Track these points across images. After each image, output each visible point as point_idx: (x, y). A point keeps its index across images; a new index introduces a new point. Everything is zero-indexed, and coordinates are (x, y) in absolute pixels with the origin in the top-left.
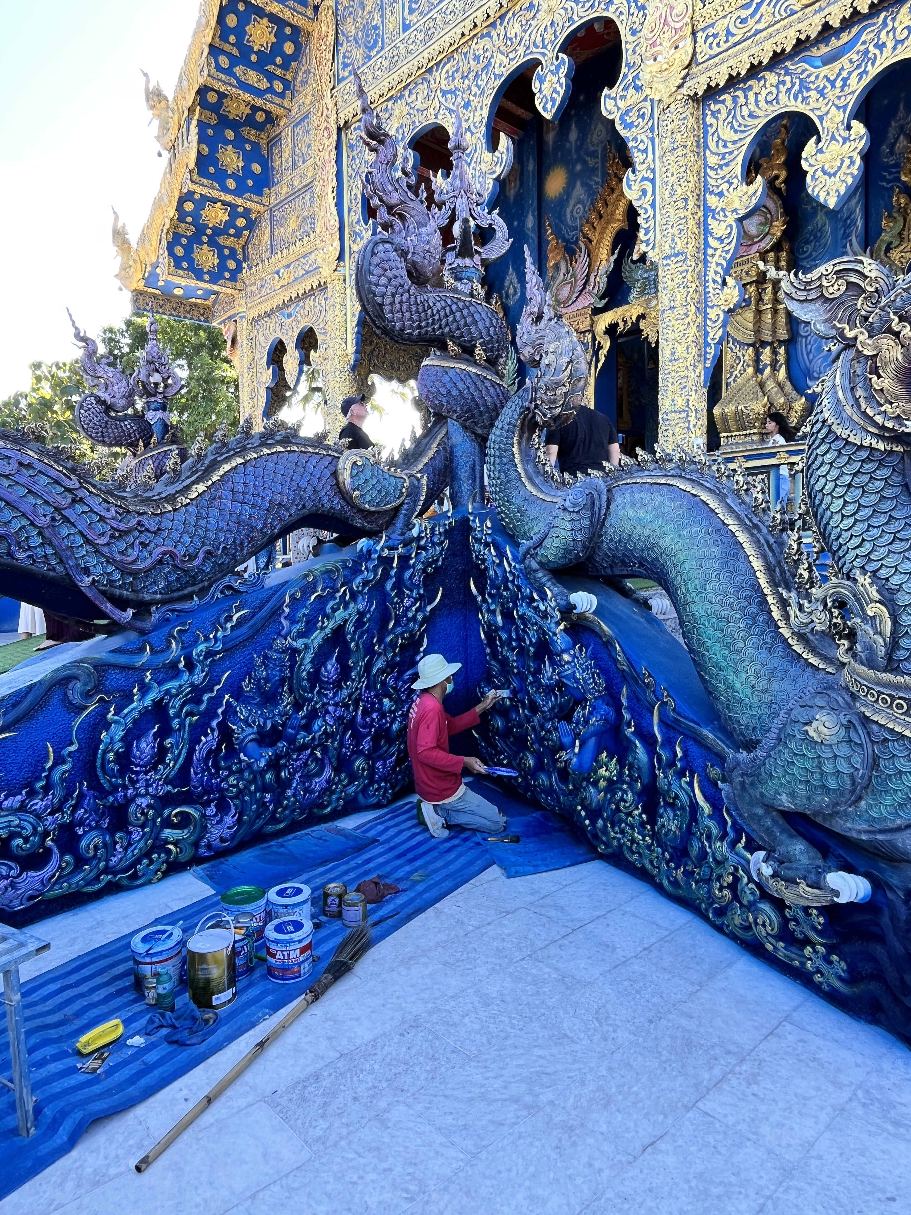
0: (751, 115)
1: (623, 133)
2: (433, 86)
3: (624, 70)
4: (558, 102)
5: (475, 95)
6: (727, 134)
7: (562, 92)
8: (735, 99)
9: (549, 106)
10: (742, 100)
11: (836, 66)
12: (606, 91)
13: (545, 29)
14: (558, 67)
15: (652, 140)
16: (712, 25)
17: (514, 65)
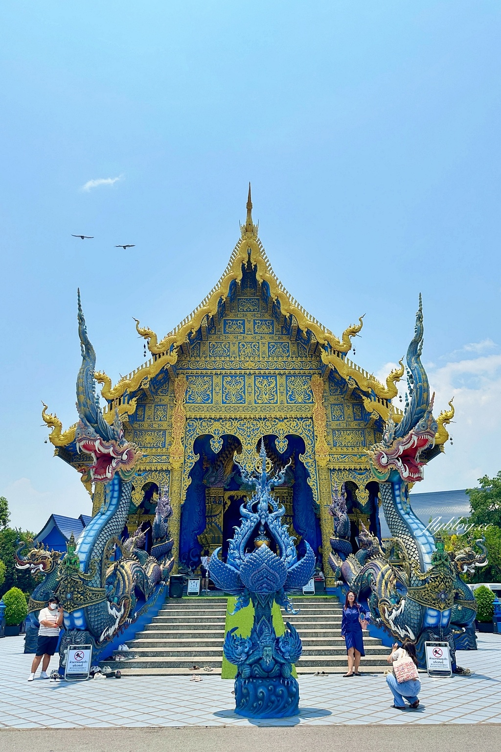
0: (342, 478)
1: (306, 467)
2: (233, 423)
3: (306, 452)
4: (285, 450)
5: (252, 435)
6: (336, 480)
7: (286, 448)
8: (338, 473)
9: (281, 450)
10: (340, 474)
11: (362, 476)
12: (300, 454)
13: (280, 429)
14: (284, 442)
15: (316, 473)
16: (334, 455)
17: (268, 434)
